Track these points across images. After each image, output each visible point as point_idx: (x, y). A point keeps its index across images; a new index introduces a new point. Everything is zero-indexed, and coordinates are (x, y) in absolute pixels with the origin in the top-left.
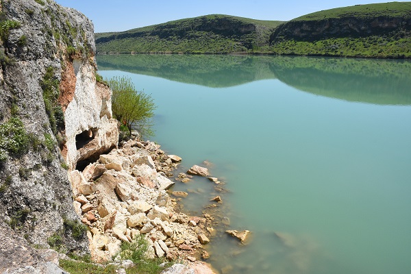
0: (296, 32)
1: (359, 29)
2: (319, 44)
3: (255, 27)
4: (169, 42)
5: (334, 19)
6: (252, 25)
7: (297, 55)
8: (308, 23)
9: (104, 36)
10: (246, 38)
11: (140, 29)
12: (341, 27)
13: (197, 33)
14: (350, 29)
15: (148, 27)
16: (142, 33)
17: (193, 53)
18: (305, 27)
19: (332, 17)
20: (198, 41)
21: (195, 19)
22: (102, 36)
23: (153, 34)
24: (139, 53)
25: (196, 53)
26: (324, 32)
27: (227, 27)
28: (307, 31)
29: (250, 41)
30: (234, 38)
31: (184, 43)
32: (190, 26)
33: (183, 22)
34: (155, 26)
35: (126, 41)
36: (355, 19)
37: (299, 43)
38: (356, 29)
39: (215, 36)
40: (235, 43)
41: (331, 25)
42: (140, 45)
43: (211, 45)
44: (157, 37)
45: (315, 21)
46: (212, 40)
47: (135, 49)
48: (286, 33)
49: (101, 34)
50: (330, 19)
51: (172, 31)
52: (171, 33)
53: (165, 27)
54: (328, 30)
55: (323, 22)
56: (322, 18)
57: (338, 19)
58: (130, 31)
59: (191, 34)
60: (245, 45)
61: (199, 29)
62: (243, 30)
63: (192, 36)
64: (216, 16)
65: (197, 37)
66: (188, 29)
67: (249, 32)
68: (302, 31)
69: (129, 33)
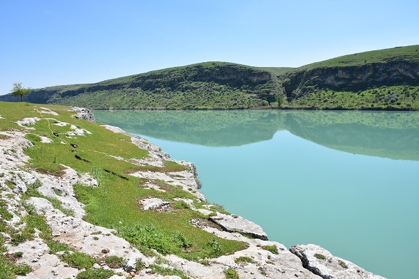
0: (329, 80)
1: (415, 75)
2: (367, 94)
3: (270, 75)
4: (156, 95)
5: (379, 64)
6: (266, 73)
7: (345, 109)
8: (345, 69)
9: (71, 89)
10: (263, 89)
11: (114, 80)
12: (389, 73)
13: (193, 84)
14: (401, 75)
15: (125, 78)
16: (118, 85)
17: (197, 109)
18: (341, 74)
19: (375, 61)
20: (197, 95)
21: (187, 68)
22: (68, 89)
23: (133, 85)
24: (118, 108)
25: (200, 109)
26: (367, 79)
27: (232, 77)
28: (344, 79)
29: (268, 92)
30: (246, 89)
31: (178, 97)
32: (183, 75)
33: (171, 71)
34: (133, 77)
35: (99, 94)
36: (407, 63)
37: (338, 94)
38: (410, 75)
39: (218, 87)
40: (249, 95)
41: (375, 71)
42: (118, 99)
43: (218, 99)
44: (138, 89)
45: (354, 67)
46: (217, 92)
47: (113, 104)
48: (315, 82)
49: (67, 87)
50: (374, 65)
51: (158, 82)
52: (157, 85)
53: (148, 77)
54: (372, 76)
55: (365, 67)
56: (363, 63)
57: (384, 64)
58: (102, 83)
59: (185, 85)
60: (262, 97)
61: (195, 79)
62: (255, 79)
63: (187, 88)
64: (214, 63)
65: (195, 89)
66: (180, 80)
67: (264, 82)
68: (338, 79)
69: (101, 85)
